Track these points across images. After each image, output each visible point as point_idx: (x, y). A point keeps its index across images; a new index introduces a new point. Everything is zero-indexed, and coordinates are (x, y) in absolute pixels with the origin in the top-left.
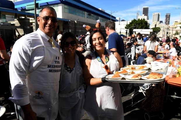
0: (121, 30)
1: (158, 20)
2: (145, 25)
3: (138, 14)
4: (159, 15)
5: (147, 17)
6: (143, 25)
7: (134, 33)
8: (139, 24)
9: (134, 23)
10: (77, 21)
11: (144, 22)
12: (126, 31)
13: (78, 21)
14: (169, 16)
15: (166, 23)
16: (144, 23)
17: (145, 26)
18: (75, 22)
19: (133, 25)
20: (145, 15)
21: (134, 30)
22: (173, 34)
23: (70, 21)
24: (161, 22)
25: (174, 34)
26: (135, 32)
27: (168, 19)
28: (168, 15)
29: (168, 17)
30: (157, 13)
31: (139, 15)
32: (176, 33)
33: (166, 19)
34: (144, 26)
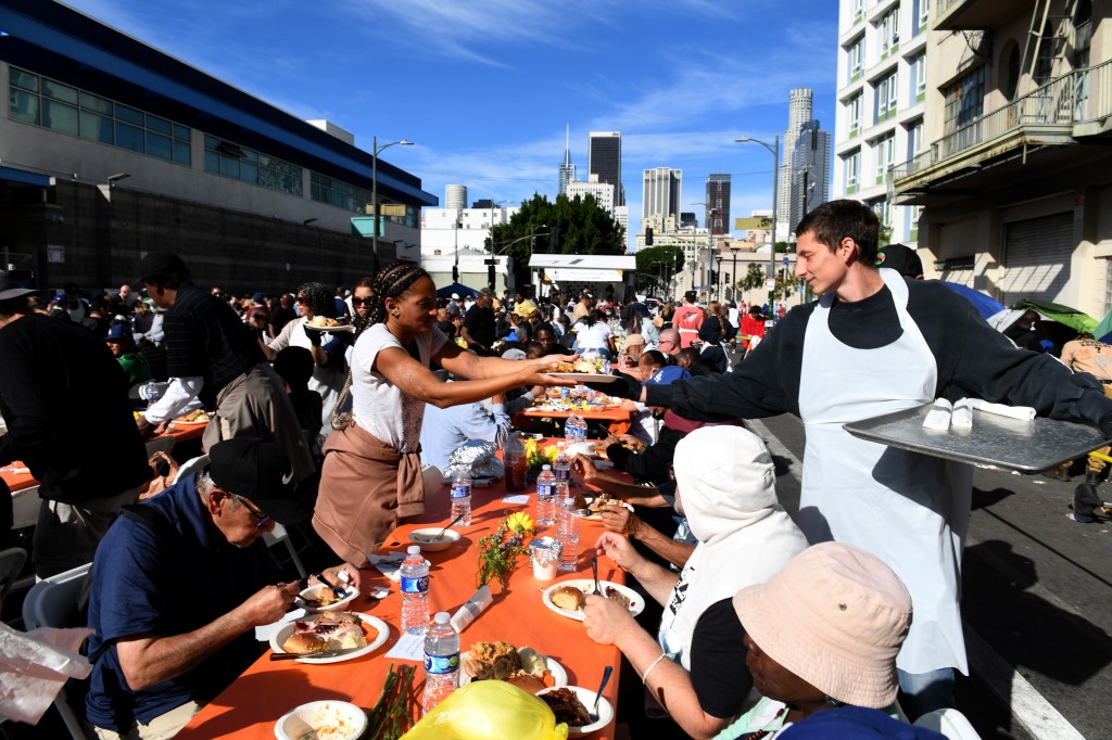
0: (461, 258)
1: (673, 209)
2: (598, 231)
3: (565, 172)
4: (674, 182)
5: (612, 187)
6: (586, 231)
7: (535, 275)
8: (564, 225)
9: (539, 217)
10: (111, 189)
11: (590, 216)
12: (487, 262)
13: (123, 184)
14: (727, 186)
15: (709, 224)
16: (588, 222)
17: (596, 240)
18: (98, 192)
19: (531, 227)
20: (601, 180)
21: (536, 260)
22: (737, 280)
23: (52, 181)
24: (688, 218)
25: (741, 284)
26: (541, 271)
27: (720, 202)
28: (720, 181)
29: (719, 193)
30: (666, 172)
31: (571, 179)
32: (749, 278)
33: (712, 204)
34: (590, 239)
